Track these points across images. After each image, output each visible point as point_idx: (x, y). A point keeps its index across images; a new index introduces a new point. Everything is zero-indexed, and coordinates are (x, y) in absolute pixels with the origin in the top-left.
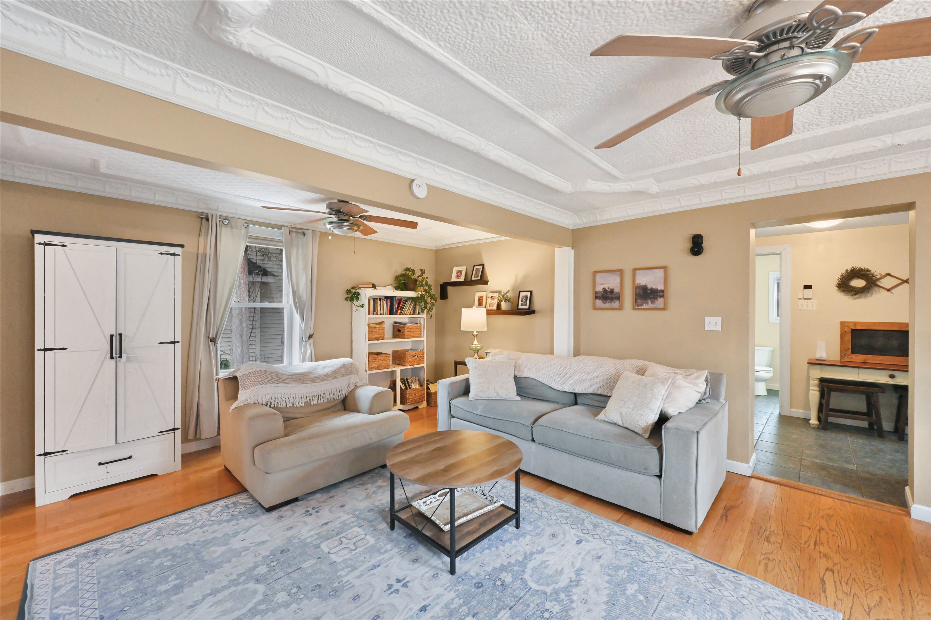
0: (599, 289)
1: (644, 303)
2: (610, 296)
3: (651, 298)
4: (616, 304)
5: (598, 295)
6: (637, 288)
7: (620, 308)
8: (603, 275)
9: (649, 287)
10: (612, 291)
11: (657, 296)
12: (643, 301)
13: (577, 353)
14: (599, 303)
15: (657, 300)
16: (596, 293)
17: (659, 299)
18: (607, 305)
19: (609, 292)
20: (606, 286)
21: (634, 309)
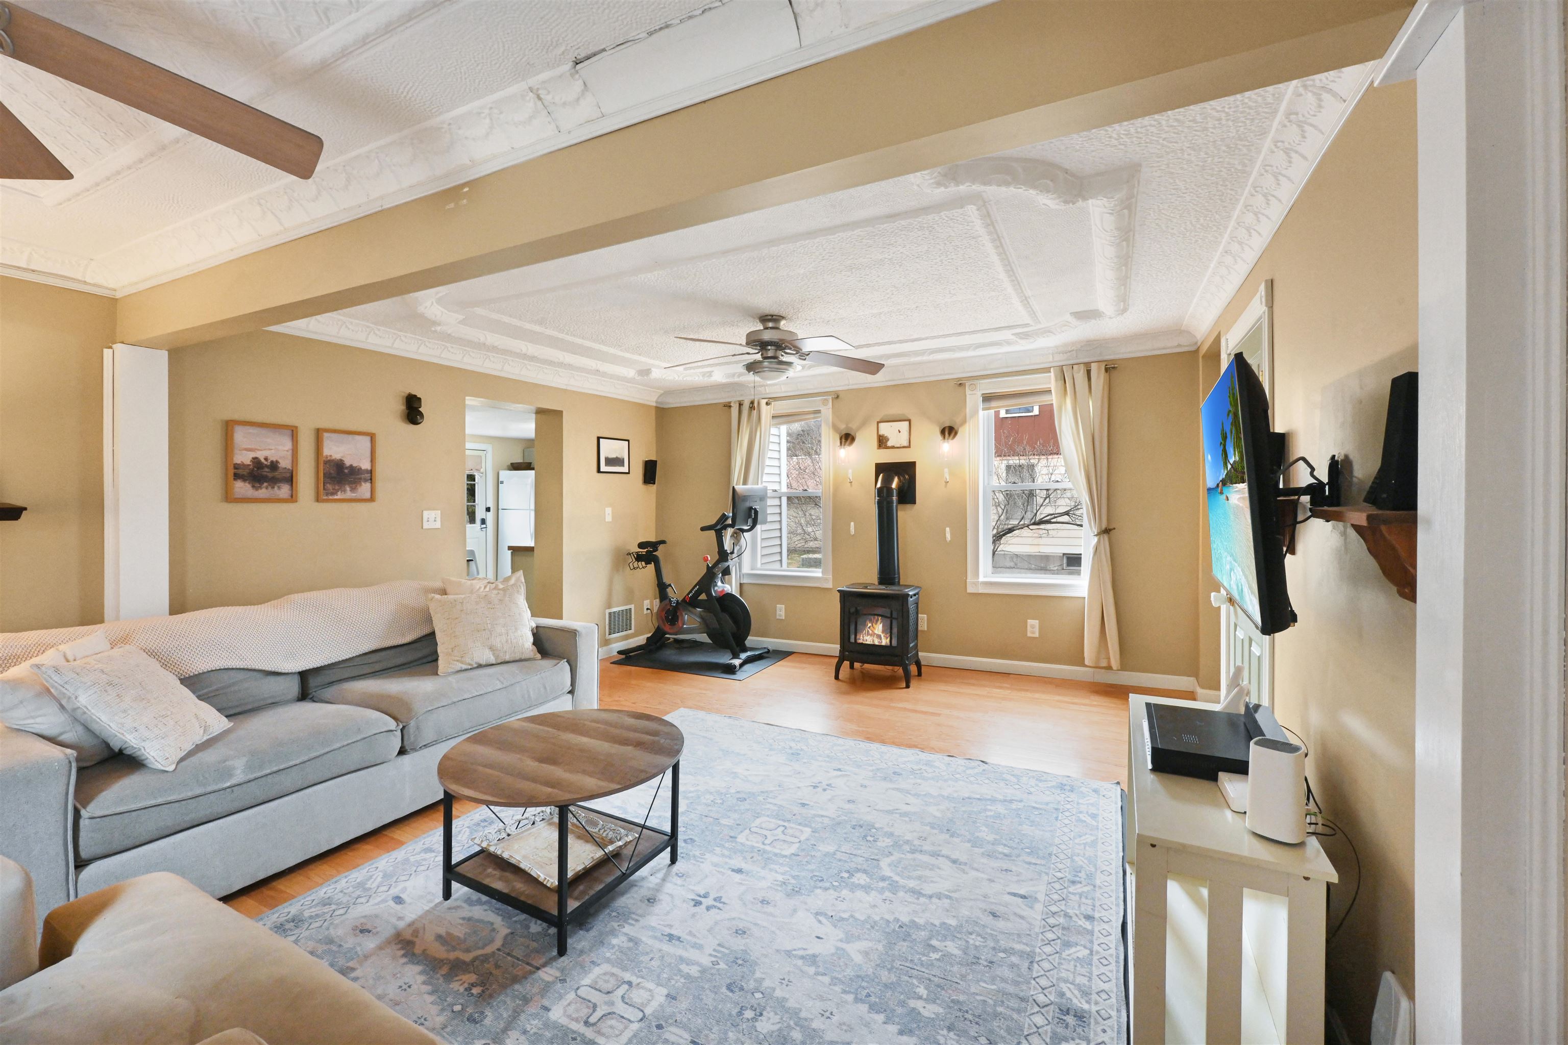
0: (243, 458)
1: (338, 491)
2: (270, 475)
3: (350, 483)
4: (284, 491)
5: (240, 472)
6: (326, 463)
7: (293, 498)
8: (252, 430)
9: (348, 463)
10: (274, 466)
11: (361, 479)
12: (337, 487)
13: (178, 606)
14: (242, 488)
15: (361, 485)
16: (236, 466)
17: (363, 484)
18: (263, 492)
19: (266, 466)
20: (261, 455)
21: (318, 499)
